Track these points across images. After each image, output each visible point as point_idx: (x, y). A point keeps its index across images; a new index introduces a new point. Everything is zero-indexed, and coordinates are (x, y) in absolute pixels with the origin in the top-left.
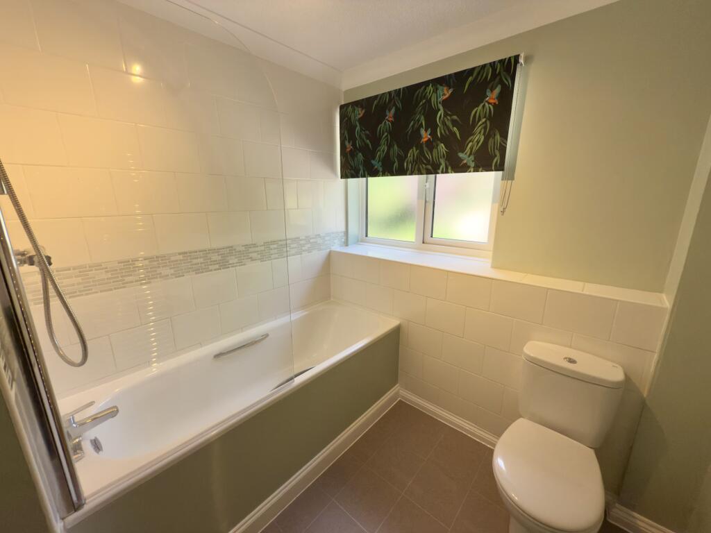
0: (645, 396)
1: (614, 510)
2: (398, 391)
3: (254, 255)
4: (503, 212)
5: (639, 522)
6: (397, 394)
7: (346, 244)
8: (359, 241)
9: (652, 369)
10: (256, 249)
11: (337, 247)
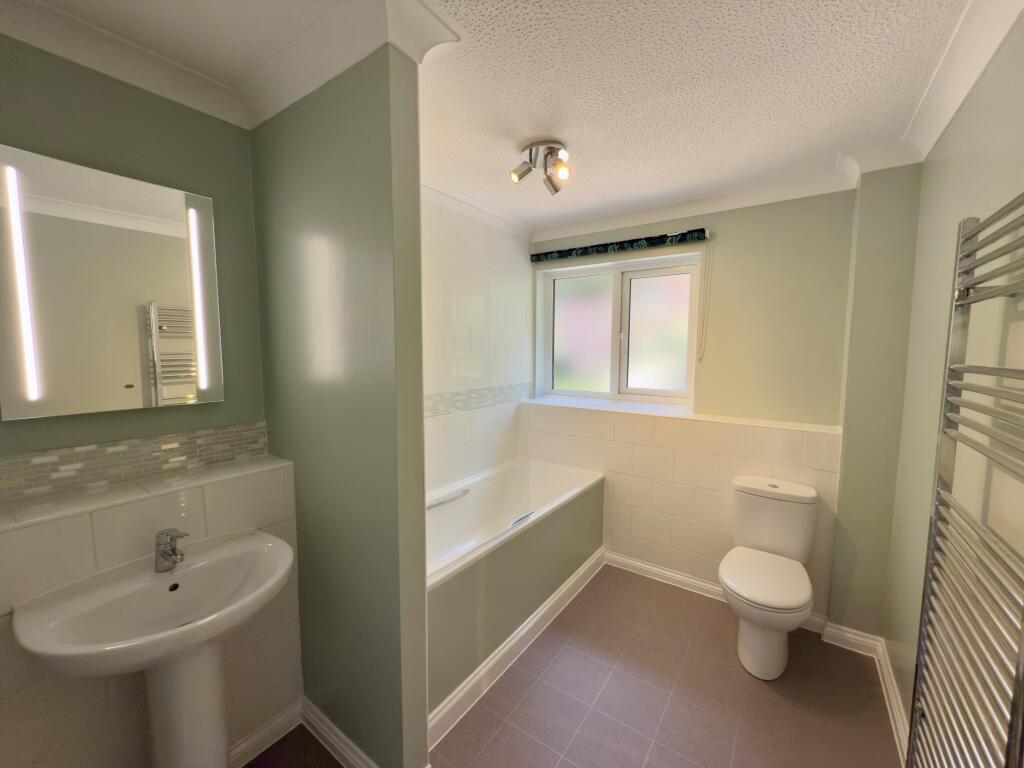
0: (836, 512)
1: (828, 629)
2: (603, 555)
3: (458, 404)
4: (700, 360)
5: (849, 635)
6: (602, 558)
7: (533, 395)
8: (544, 394)
9: (837, 487)
10: (459, 398)
11: (525, 400)
